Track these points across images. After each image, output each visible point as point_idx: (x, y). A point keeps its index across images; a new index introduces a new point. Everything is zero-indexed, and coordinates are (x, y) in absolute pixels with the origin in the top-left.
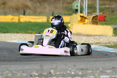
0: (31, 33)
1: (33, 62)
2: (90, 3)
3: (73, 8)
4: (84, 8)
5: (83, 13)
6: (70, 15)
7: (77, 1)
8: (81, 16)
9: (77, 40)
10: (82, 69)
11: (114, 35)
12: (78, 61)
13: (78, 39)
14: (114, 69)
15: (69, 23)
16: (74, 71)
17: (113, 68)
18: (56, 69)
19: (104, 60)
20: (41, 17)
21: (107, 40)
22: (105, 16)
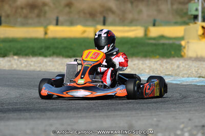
3: (190, 13)
7: (196, 1)
8: (203, 27)
9: (197, 69)
13: (198, 67)
20: (133, 28)
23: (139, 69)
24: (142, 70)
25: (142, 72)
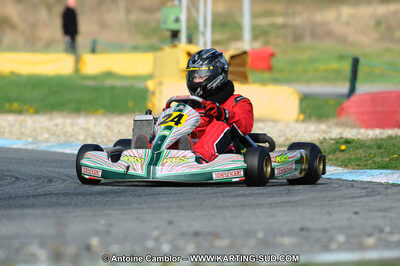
0: (20, 112)
1: (29, 211)
2: (221, 8)
3: (163, 26)
4: (201, 28)
5: (197, 44)
6: (153, 49)
7: (176, 3)
8: (189, 54)
10: (196, 234)
11: (302, 117)
12: (181, 207)
14: (305, 233)
15: (150, 77)
16: (171, 242)
17: (302, 229)
18: (107, 233)
19: (271, 204)
21: (280, 136)
22: (272, 55)
23: (65, 134)
24: (72, 135)
25: (71, 139)
